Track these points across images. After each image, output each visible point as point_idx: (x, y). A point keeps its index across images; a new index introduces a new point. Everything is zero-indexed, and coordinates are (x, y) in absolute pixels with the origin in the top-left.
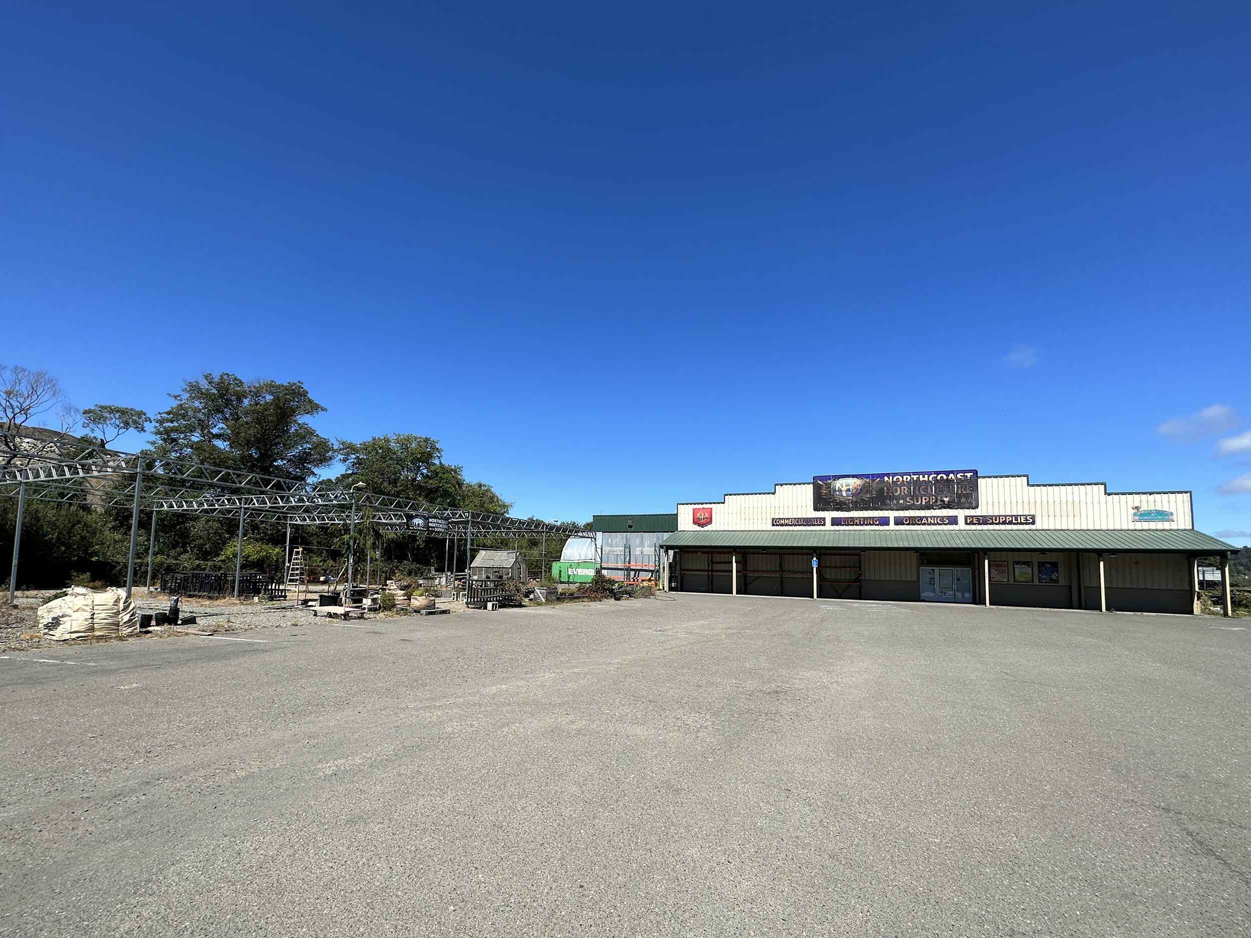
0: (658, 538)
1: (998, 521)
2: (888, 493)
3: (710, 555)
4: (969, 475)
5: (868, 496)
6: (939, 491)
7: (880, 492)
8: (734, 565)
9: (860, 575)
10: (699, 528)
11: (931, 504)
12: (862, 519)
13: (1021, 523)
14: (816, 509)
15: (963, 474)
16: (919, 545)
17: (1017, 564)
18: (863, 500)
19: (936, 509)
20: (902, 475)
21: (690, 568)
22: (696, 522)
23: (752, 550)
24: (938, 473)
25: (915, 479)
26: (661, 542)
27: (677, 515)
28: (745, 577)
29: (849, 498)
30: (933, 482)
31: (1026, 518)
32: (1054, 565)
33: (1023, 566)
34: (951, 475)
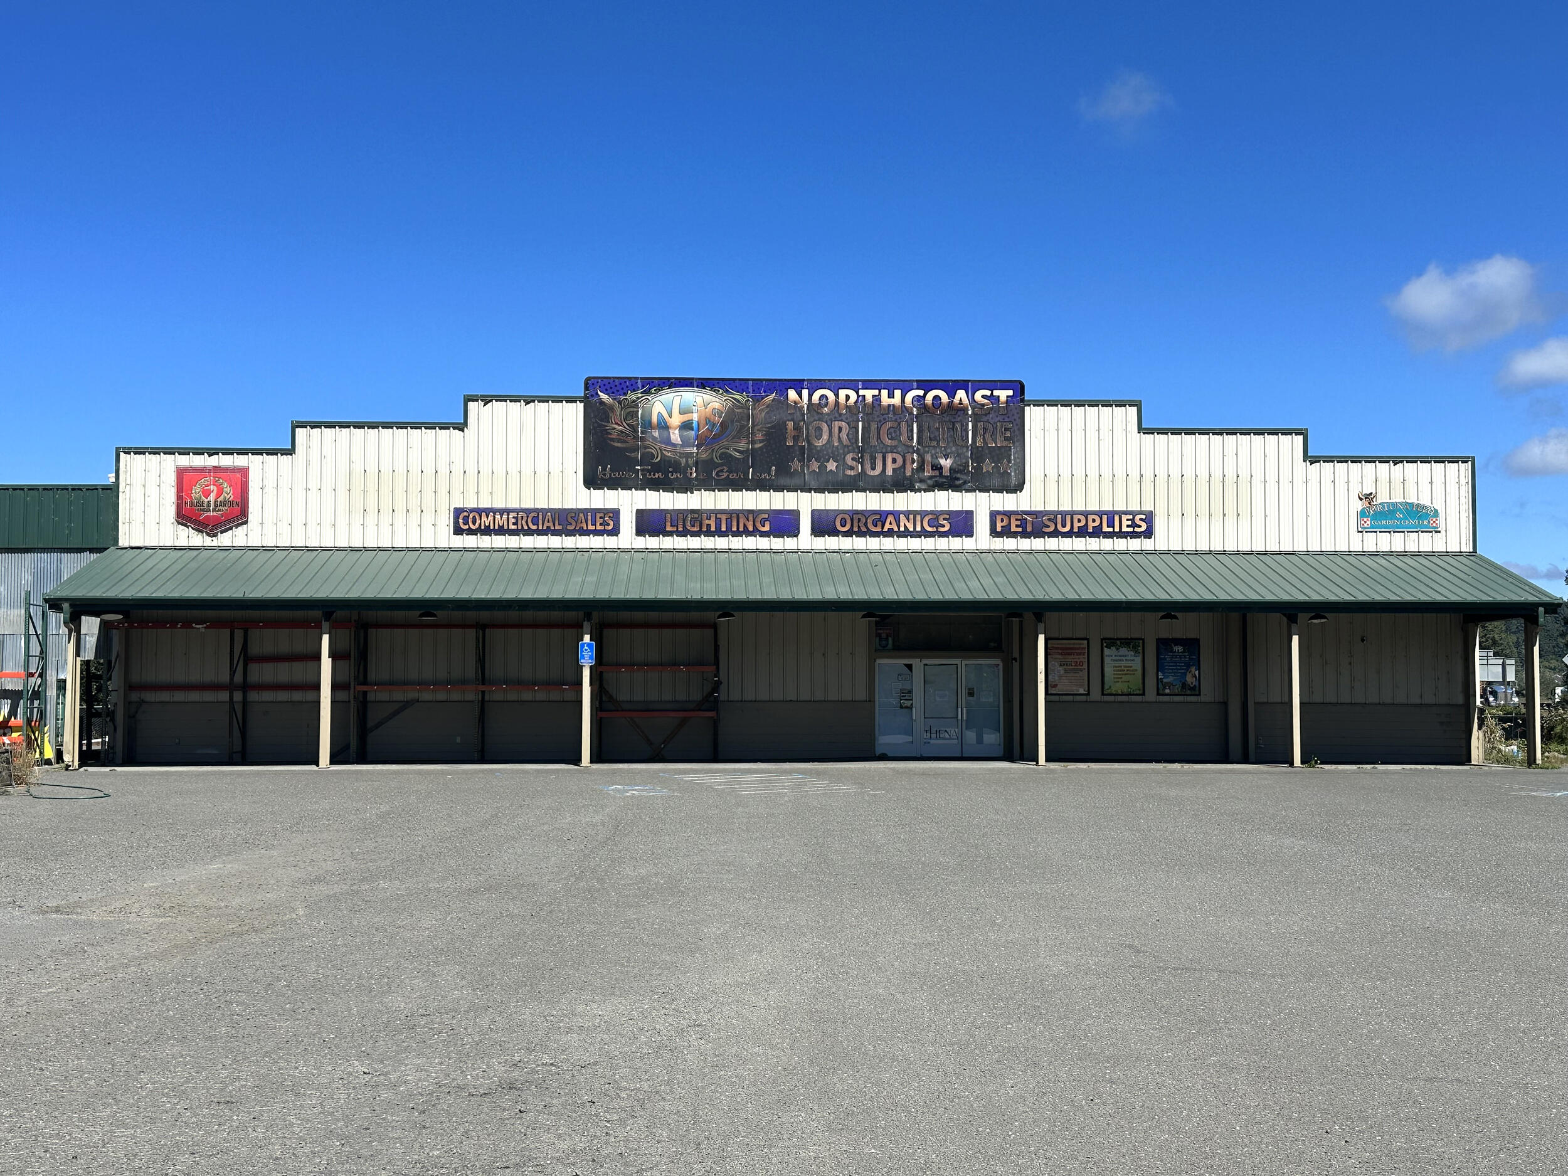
0: (38, 575)
1: (1067, 529)
2: (796, 439)
3: (239, 634)
4: (1003, 395)
5: (742, 445)
6: (928, 439)
7: (775, 433)
8: (326, 663)
9: (716, 687)
10: (198, 540)
11: (908, 473)
12: (724, 517)
13: (1121, 535)
14: (591, 481)
15: (988, 393)
16: (875, 595)
17: (1108, 647)
18: (727, 458)
19: (919, 490)
20: (836, 385)
21: (164, 677)
22: (187, 515)
23: (386, 614)
24: (927, 385)
25: (869, 399)
26: (51, 589)
27: (112, 491)
28: (363, 705)
29: (688, 450)
30: (915, 412)
31: (1133, 520)
32: (1192, 645)
33: (1124, 651)
34: (961, 394)
